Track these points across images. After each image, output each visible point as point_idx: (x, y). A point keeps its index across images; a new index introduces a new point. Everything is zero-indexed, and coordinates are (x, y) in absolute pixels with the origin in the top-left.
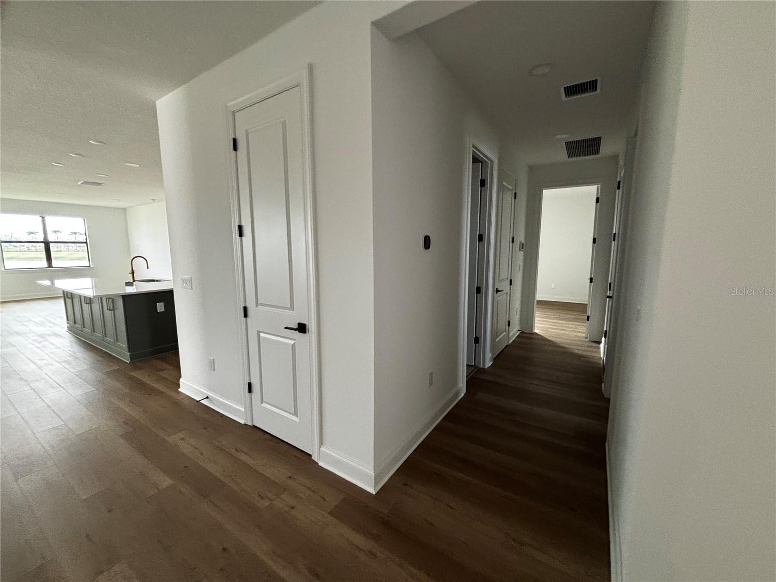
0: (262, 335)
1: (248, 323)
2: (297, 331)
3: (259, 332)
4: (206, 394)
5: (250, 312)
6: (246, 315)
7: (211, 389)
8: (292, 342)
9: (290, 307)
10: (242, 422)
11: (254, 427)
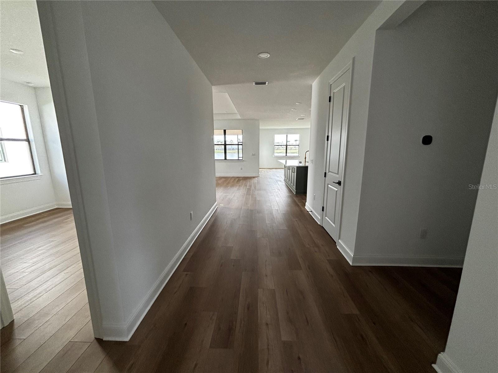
0: (329, 185)
1: (326, 180)
2: (338, 184)
3: (328, 184)
4: (311, 210)
5: (327, 175)
6: (325, 176)
7: (313, 208)
8: (336, 190)
9: (337, 173)
10: (319, 224)
11: (323, 227)
